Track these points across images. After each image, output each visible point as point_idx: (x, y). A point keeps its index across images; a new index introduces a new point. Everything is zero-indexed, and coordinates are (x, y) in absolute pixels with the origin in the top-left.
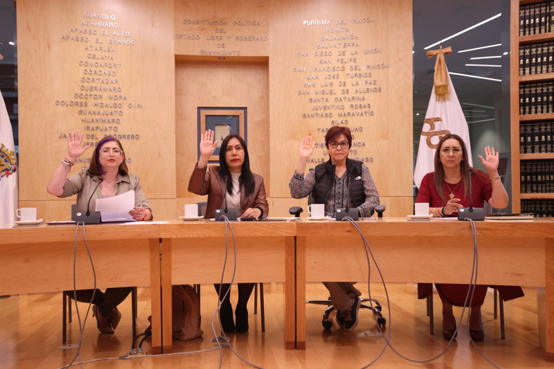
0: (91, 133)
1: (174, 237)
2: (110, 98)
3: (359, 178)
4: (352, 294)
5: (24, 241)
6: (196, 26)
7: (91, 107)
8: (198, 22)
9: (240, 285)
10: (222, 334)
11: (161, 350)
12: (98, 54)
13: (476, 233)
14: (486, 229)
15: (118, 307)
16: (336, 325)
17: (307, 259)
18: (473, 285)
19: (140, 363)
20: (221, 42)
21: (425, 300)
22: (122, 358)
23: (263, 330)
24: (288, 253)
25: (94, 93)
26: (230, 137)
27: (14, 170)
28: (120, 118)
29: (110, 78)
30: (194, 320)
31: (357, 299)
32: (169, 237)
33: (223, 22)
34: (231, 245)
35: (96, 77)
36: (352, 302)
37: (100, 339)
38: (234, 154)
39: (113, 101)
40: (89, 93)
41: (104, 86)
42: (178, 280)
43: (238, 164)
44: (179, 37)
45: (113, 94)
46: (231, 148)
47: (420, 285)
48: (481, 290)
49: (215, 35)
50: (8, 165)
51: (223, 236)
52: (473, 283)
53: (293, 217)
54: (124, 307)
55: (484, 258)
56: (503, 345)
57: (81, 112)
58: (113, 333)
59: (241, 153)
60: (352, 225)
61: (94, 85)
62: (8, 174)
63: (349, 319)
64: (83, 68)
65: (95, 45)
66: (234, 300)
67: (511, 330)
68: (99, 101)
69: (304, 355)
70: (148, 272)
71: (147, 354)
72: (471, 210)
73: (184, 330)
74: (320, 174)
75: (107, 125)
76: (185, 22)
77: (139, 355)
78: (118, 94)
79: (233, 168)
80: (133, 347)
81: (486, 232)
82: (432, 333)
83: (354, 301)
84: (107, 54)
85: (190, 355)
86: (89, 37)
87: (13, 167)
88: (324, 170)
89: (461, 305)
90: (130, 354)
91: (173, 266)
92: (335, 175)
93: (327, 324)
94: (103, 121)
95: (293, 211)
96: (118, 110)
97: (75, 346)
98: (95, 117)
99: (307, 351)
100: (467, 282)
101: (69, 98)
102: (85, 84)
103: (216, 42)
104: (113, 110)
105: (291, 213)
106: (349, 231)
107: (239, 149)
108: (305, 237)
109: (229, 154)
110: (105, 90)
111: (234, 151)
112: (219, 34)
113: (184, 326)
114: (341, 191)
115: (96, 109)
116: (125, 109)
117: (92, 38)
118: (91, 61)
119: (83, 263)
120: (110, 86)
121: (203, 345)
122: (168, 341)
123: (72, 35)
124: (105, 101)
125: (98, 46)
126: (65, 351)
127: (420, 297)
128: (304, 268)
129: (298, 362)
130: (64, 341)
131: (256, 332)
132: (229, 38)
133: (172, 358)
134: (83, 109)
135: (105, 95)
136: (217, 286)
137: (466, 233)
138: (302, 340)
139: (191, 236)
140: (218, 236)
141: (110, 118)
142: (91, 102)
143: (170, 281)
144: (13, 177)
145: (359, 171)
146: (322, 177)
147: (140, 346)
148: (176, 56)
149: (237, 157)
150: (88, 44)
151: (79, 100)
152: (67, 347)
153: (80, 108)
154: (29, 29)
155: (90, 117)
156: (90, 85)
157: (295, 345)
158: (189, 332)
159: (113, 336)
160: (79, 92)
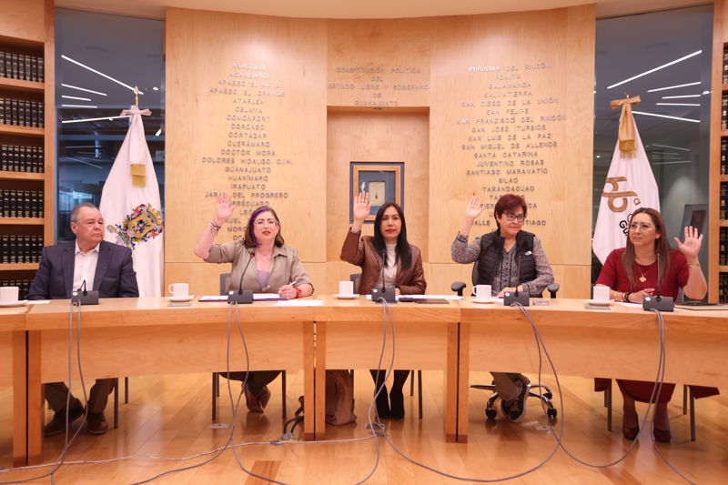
0: (238, 191)
1: (329, 320)
2: (258, 154)
3: (530, 253)
4: (519, 382)
5: (179, 321)
6: (351, 74)
7: (238, 164)
8: (352, 70)
9: (395, 371)
10: (376, 420)
11: (313, 437)
12: (247, 107)
13: (663, 326)
14: (676, 323)
15: (268, 386)
16: (500, 414)
17: (471, 346)
18: (659, 384)
19: (292, 451)
20: (377, 92)
21: (602, 393)
22: (274, 443)
23: (421, 417)
24: (450, 340)
25: (241, 148)
26: (387, 206)
27: (161, 231)
28: (268, 175)
29: (258, 132)
30: (347, 405)
31: (525, 387)
32: (323, 320)
33: (380, 70)
34: (389, 329)
35: (243, 131)
36: (518, 391)
37: (249, 418)
38: (391, 223)
39: (262, 157)
40: (236, 148)
41: (252, 140)
42: (333, 364)
43: (395, 235)
44: (332, 87)
45: (261, 149)
46: (387, 218)
47: (597, 380)
48: (669, 389)
49: (371, 83)
50: (154, 226)
51: (381, 320)
52: (660, 381)
53: (455, 296)
54: (274, 387)
55: (673, 355)
56: (693, 449)
57: (227, 169)
58: (262, 412)
59: (398, 223)
60: (522, 312)
61: (241, 140)
62: (154, 235)
63: (515, 408)
64: (231, 122)
65: (244, 98)
66: (389, 383)
67: (703, 430)
68: (246, 157)
69: (466, 450)
70: (302, 356)
71: (299, 440)
72: (658, 300)
73: (337, 415)
74: (486, 245)
75: (255, 183)
76: (339, 70)
77: (291, 441)
78: (267, 150)
79: (388, 239)
80: (285, 432)
81: (676, 327)
82: (610, 430)
83: (521, 389)
84: (256, 106)
85: (344, 444)
86: (237, 89)
87: (159, 228)
88: (491, 242)
89: (647, 401)
90: (282, 439)
91: (328, 350)
92: (503, 248)
93: (491, 413)
94: (251, 179)
95: (456, 288)
96: (266, 166)
97: (224, 426)
98: (242, 174)
99: (469, 445)
100: (652, 379)
101: (216, 155)
102: (233, 140)
103: (372, 91)
104: (261, 166)
105: (454, 290)
106: (518, 319)
107: (395, 218)
108: (469, 324)
109: (384, 223)
110: (253, 145)
111: (390, 221)
112: (375, 83)
113: (336, 410)
114: (508, 267)
115: (243, 166)
116: (273, 165)
117: (240, 90)
118: (238, 114)
119: (237, 344)
120: (259, 141)
121: (356, 431)
122: (321, 428)
123: (221, 87)
124: (253, 156)
125: (247, 98)
126: (214, 430)
127: (598, 389)
128: (468, 355)
129: (459, 459)
130: (214, 418)
131: (412, 419)
132: (386, 87)
133: (325, 445)
134: (230, 165)
135: (253, 150)
136: (373, 373)
137: (652, 326)
138: (464, 433)
139: (347, 320)
140: (376, 320)
141: (258, 175)
142: (238, 158)
143: (324, 365)
144: (159, 237)
145: (530, 245)
146: (488, 249)
147: (292, 431)
148: (329, 108)
149: (393, 228)
150: (237, 97)
151: (226, 157)
152: (216, 426)
153: (225, 165)
154: (177, 82)
155: (237, 174)
156: (237, 140)
157: (457, 438)
158: (342, 417)
159: (262, 415)
160: (226, 148)
